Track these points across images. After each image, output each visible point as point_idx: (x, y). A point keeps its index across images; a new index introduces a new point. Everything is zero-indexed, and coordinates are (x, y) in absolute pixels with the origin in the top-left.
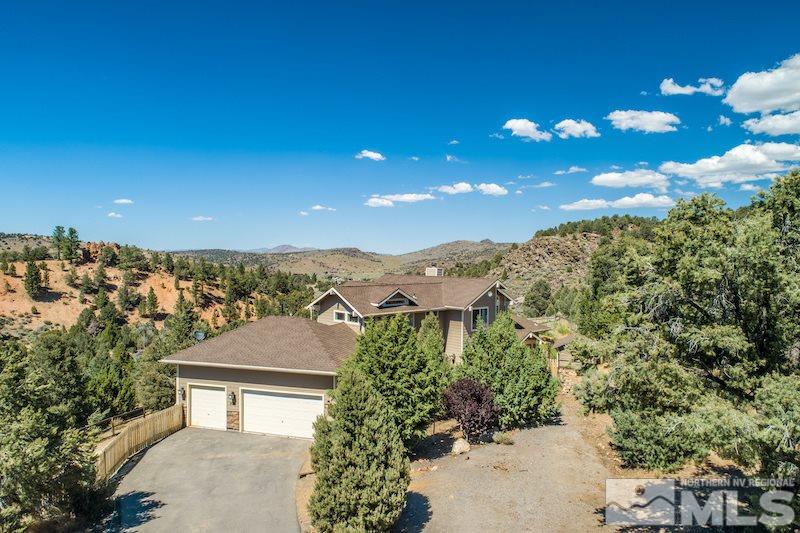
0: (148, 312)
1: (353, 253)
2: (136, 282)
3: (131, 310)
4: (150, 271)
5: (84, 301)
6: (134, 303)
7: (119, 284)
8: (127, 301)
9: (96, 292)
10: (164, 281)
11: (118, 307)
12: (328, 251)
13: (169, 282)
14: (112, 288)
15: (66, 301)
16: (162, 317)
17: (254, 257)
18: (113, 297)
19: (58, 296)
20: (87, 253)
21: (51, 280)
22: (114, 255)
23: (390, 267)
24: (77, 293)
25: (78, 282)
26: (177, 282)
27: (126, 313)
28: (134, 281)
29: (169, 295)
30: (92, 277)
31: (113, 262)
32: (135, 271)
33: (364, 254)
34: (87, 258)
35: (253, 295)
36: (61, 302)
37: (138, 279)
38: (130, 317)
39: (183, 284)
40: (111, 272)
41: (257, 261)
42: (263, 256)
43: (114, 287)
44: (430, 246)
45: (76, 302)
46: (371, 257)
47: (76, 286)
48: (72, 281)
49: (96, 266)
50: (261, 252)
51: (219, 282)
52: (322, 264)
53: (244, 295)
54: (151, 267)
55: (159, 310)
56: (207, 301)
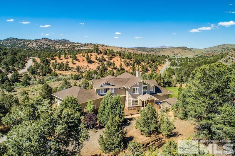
0: (113, 67)
1: (184, 48)
2: (111, 59)
3: (109, 66)
4: (115, 56)
5: (99, 64)
6: (109, 64)
7: (107, 59)
8: (108, 64)
9: (101, 61)
10: (118, 59)
11: (106, 66)
12: (176, 48)
13: (119, 59)
14: (105, 60)
15: (95, 63)
16: (116, 68)
17: (153, 50)
18: (105, 63)
19: (93, 62)
20: (100, 51)
21: (92, 58)
22: (106, 52)
23: (197, 53)
24: (97, 61)
25: (98, 59)
26: (121, 59)
27: (108, 67)
28: (111, 58)
29: (119, 63)
30: (101, 58)
31: (106, 54)
32: (111, 56)
33: (188, 48)
34: (101, 53)
35: (141, 63)
36: (93, 64)
37: (112, 58)
38: (109, 68)
39: (123, 60)
40: (105, 56)
41: (153, 51)
42: (155, 49)
43: (106, 60)
44: (214, 46)
45: (97, 64)
46: (191, 50)
47: (97, 60)
48: (96, 58)
49: (102, 54)
50: (155, 48)
51: (132, 59)
52: (173, 52)
53: (139, 63)
54: (116, 55)
55: (115, 67)
56: (128, 65)
